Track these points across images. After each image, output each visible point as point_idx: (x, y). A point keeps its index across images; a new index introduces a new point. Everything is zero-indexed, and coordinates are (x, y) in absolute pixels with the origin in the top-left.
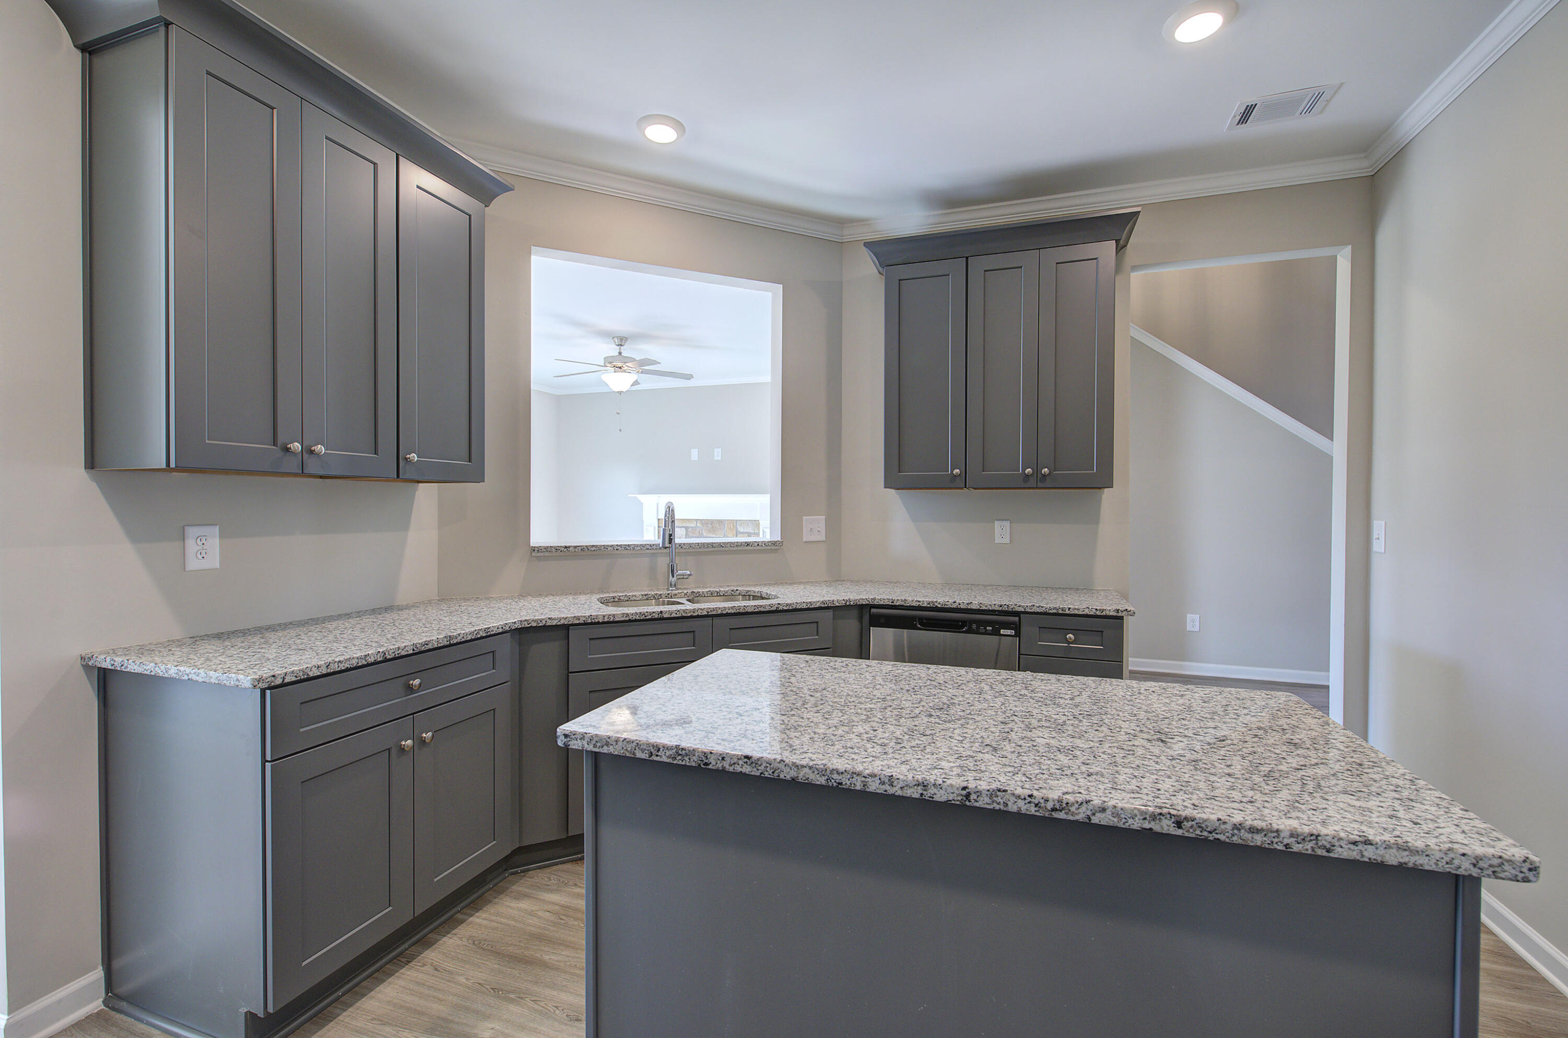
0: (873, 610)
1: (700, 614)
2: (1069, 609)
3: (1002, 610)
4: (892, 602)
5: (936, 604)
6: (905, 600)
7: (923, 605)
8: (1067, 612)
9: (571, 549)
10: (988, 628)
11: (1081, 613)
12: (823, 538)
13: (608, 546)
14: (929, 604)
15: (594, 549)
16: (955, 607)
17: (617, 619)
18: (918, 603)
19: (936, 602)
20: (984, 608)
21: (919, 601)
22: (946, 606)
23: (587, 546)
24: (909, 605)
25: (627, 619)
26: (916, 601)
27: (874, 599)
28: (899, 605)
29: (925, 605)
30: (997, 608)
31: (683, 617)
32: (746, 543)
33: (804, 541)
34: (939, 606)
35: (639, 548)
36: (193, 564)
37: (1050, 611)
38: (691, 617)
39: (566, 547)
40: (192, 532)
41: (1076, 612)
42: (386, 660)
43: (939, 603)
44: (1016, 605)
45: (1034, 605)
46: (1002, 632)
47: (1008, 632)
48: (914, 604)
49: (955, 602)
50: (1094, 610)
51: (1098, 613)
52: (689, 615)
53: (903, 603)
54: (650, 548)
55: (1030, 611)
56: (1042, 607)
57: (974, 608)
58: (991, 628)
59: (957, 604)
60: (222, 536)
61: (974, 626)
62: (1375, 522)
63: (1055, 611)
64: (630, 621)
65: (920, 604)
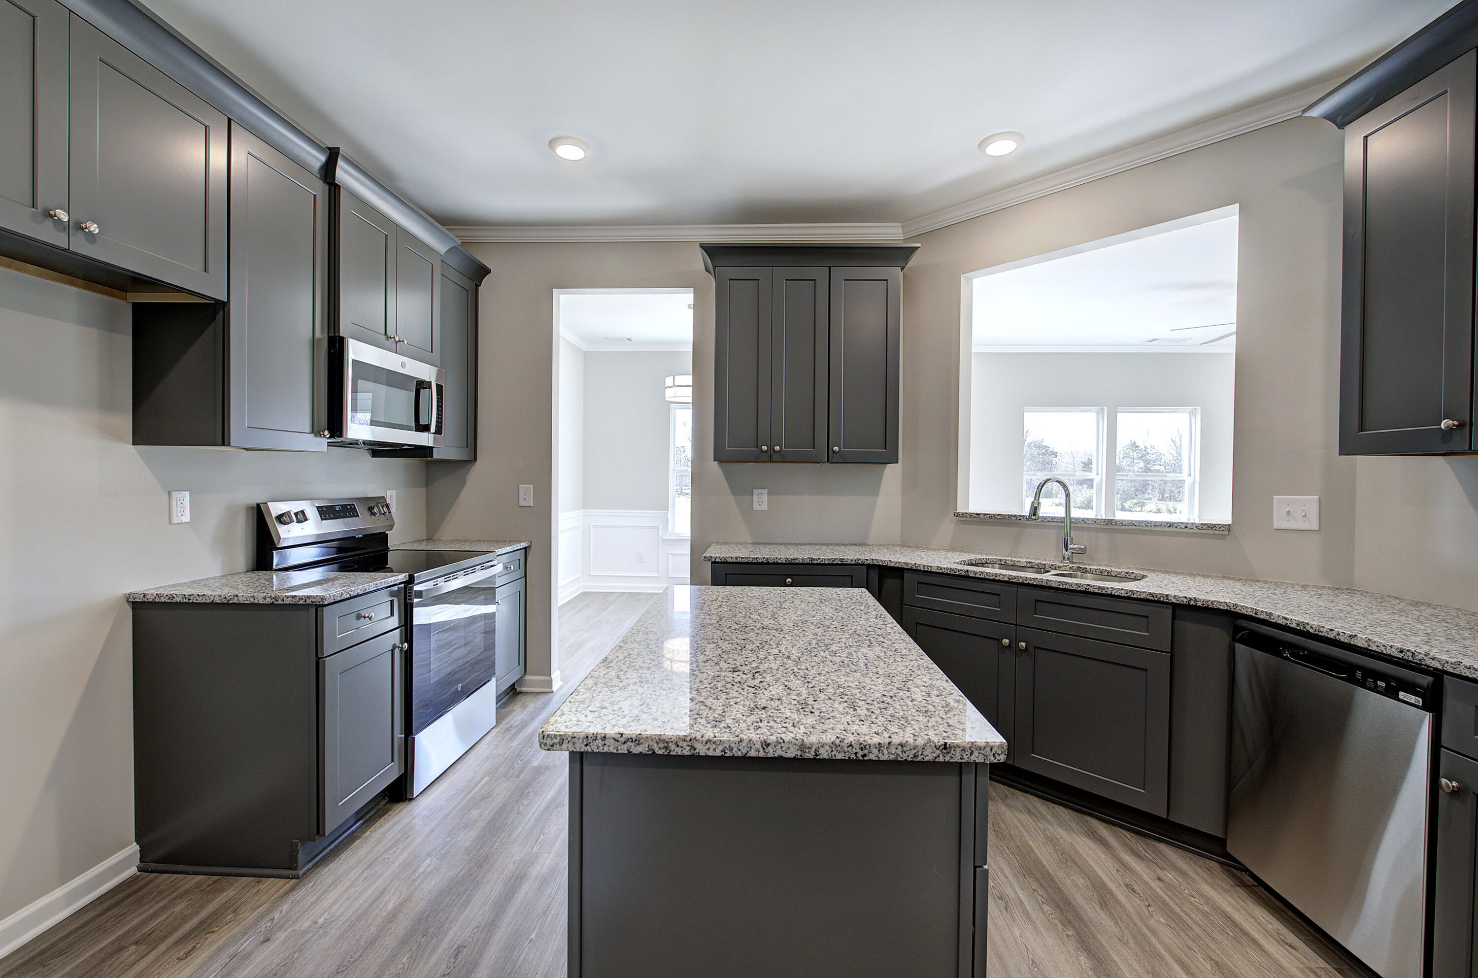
1: (1001, 579)
4: (1256, 614)
5: (1308, 628)
6: (1270, 614)
7: (1292, 626)
9: (981, 516)
10: (1379, 683)
12: (1315, 527)
13: (1011, 515)
14: (1298, 625)
15: (999, 517)
16: (1332, 636)
17: (933, 570)
18: (1285, 622)
20: (1374, 648)
21: (1286, 619)
22: (1320, 634)
23: (994, 515)
24: (1274, 621)
25: (941, 571)
26: (1283, 618)
28: (1263, 620)
29: (1294, 626)
30: (1394, 653)
31: (986, 579)
33: (1275, 528)
34: (1312, 631)
36: (756, 507)
38: (994, 580)
39: (977, 514)
40: (756, 491)
42: (768, 563)
43: (1311, 627)
44: (1426, 654)
45: (1460, 662)
46: (1402, 695)
47: (1412, 699)
48: (1280, 621)
49: (1332, 630)
52: (992, 578)
53: (1267, 618)
54: (1051, 520)
55: (1451, 670)
57: (1358, 645)
58: (1384, 685)
59: (1335, 633)
60: (768, 494)
61: (1359, 674)
64: (943, 573)
65: (1288, 622)
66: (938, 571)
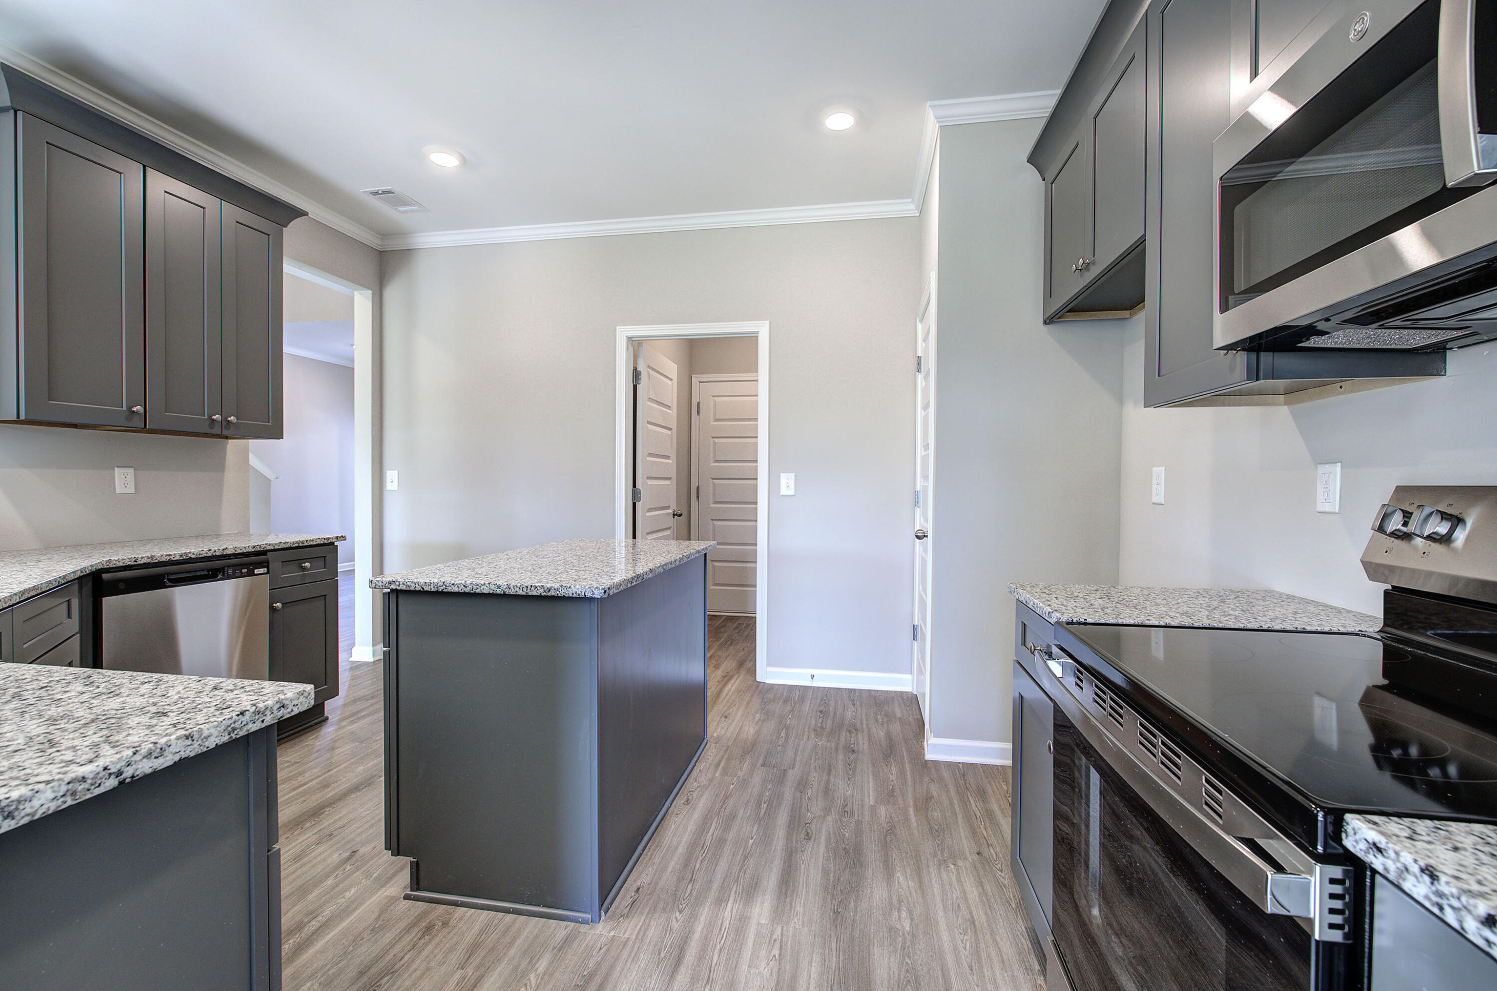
0: (105, 576)
2: (307, 541)
3: (255, 551)
4: (135, 561)
5: (190, 555)
6: (152, 557)
7: (174, 559)
8: (306, 544)
10: (243, 571)
11: (315, 543)
14: (181, 556)
16: (210, 555)
18: (168, 558)
19: (190, 553)
20: (239, 551)
21: (170, 555)
22: (201, 556)
24: (157, 561)
26: (166, 555)
27: (110, 561)
28: (144, 564)
29: (177, 558)
30: (251, 550)
34: (193, 556)
37: (294, 546)
41: (312, 543)
43: (193, 554)
44: (267, 544)
45: (281, 542)
46: (256, 571)
47: (262, 571)
48: (164, 559)
49: (210, 550)
50: (323, 540)
51: (326, 541)
53: (149, 561)
55: (278, 547)
56: (287, 543)
57: (229, 553)
58: (246, 570)
59: (212, 552)
61: (230, 572)
62: (388, 472)
63: (297, 545)
65: (172, 557)
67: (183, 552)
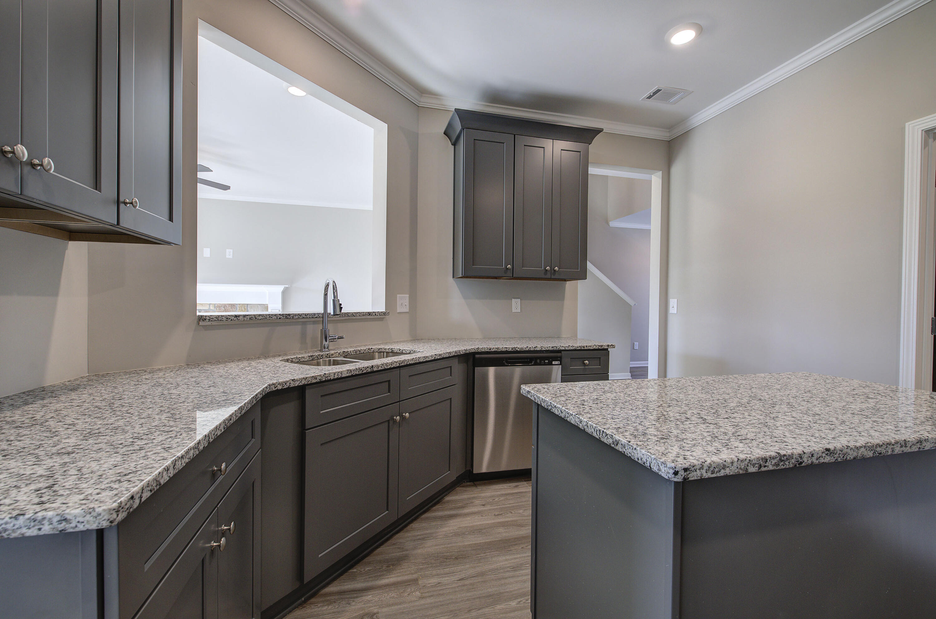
0: (477, 356)
1: (395, 366)
2: (587, 346)
3: (553, 350)
4: (490, 350)
5: (517, 349)
6: (498, 348)
7: (509, 350)
8: (586, 348)
10: (546, 361)
11: (592, 348)
12: (408, 311)
13: (272, 315)
14: (512, 349)
15: (260, 318)
16: (527, 350)
17: (344, 376)
18: (506, 349)
19: (517, 347)
20: (544, 349)
21: (507, 348)
22: (522, 350)
23: (254, 315)
24: (500, 350)
25: (350, 374)
26: (505, 348)
27: (478, 348)
28: (494, 351)
30: (551, 349)
31: (385, 370)
32: (368, 313)
33: (398, 312)
34: (519, 350)
35: (297, 317)
37: (578, 349)
41: (590, 348)
43: (519, 348)
44: (560, 346)
45: (569, 346)
46: (553, 363)
47: (557, 362)
48: (504, 350)
49: (527, 347)
50: (598, 346)
51: (600, 348)
52: (389, 367)
53: (496, 350)
55: (567, 349)
56: (574, 346)
57: (538, 350)
58: (547, 361)
59: (529, 348)
61: (538, 361)
62: (670, 300)
63: (580, 348)
64: (352, 376)
65: (507, 349)
66: (347, 375)
67: (514, 347)
